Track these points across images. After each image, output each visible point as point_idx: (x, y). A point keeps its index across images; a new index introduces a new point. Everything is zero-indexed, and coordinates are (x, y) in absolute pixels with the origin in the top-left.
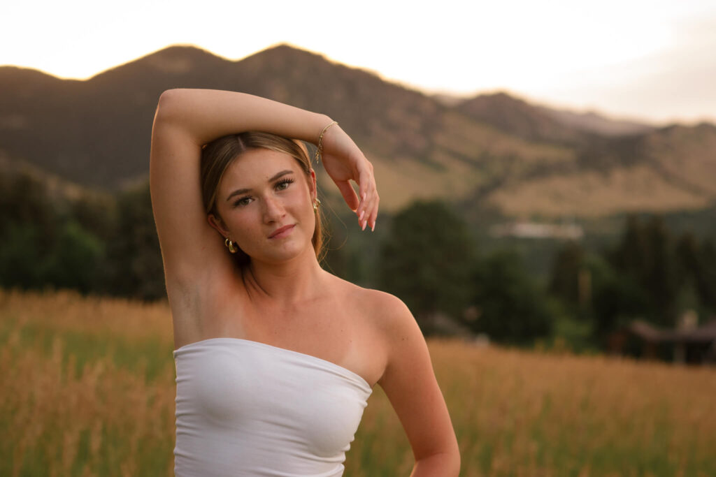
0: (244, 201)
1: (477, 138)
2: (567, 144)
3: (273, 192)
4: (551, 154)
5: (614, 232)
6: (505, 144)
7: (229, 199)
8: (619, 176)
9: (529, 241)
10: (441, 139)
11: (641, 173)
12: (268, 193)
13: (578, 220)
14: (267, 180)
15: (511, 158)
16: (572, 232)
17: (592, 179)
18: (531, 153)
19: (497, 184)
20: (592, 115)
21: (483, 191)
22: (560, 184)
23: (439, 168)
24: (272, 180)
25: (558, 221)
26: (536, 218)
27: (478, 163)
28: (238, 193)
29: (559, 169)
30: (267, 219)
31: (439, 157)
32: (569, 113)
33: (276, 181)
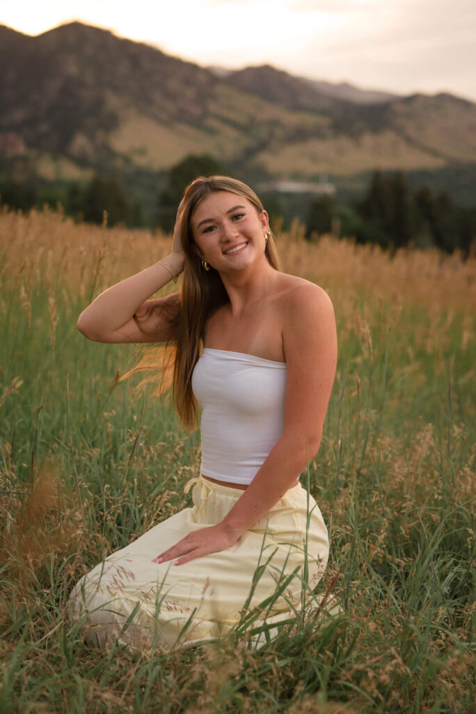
0: (210, 229)
1: (245, 106)
2: (324, 113)
3: (230, 221)
4: (310, 120)
5: (361, 187)
6: (270, 112)
7: (199, 227)
8: (368, 140)
9: (289, 195)
10: (213, 107)
11: (388, 137)
12: (226, 222)
13: (332, 179)
14: (225, 212)
15: (275, 123)
16: (328, 189)
17: (344, 142)
18: (292, 119)
19: (263, 146)
20: (345, 86)
21: (250, 153)
22: (317, 147)
23: (212, 132)
24: (229, 212)
25: (315, 179)
26: (296, 176)
27: (245, 129)
28: (205, 222)
29: (317, 134)
30: (224, 239)
31: (212, 123)
32: (326, 84)
33: (231, 214)
